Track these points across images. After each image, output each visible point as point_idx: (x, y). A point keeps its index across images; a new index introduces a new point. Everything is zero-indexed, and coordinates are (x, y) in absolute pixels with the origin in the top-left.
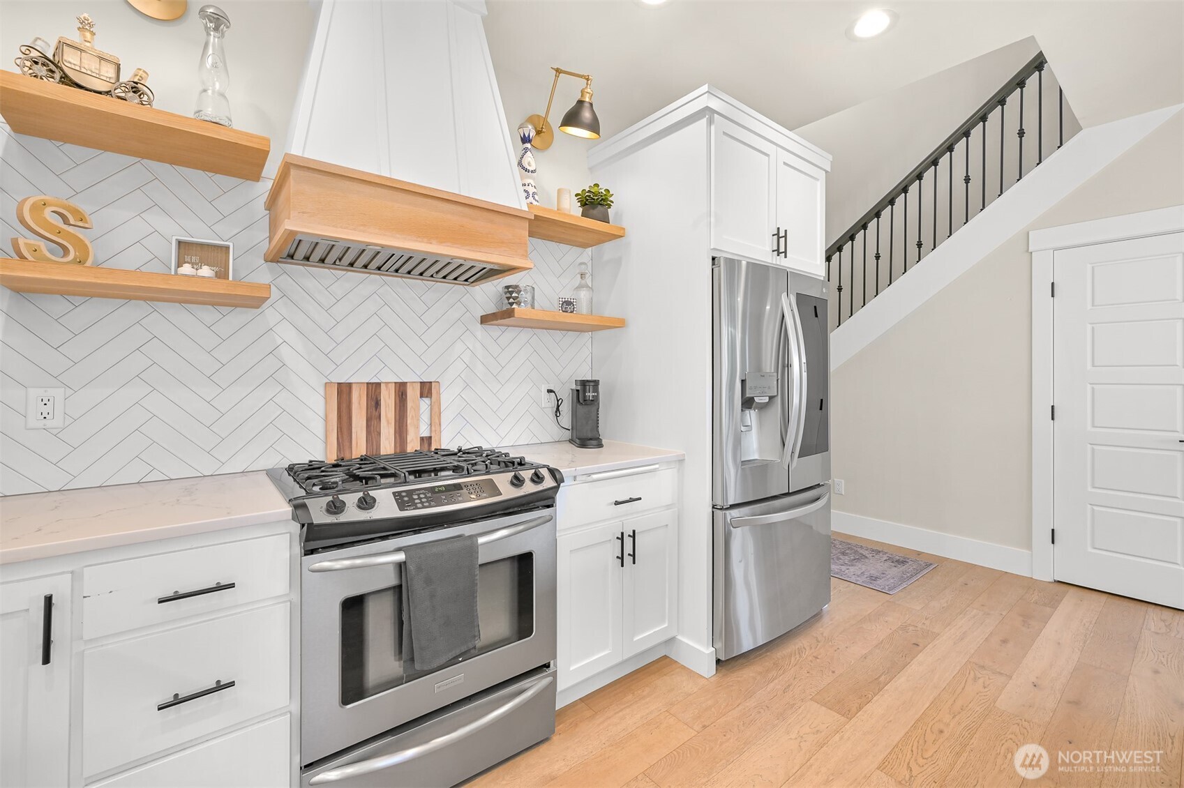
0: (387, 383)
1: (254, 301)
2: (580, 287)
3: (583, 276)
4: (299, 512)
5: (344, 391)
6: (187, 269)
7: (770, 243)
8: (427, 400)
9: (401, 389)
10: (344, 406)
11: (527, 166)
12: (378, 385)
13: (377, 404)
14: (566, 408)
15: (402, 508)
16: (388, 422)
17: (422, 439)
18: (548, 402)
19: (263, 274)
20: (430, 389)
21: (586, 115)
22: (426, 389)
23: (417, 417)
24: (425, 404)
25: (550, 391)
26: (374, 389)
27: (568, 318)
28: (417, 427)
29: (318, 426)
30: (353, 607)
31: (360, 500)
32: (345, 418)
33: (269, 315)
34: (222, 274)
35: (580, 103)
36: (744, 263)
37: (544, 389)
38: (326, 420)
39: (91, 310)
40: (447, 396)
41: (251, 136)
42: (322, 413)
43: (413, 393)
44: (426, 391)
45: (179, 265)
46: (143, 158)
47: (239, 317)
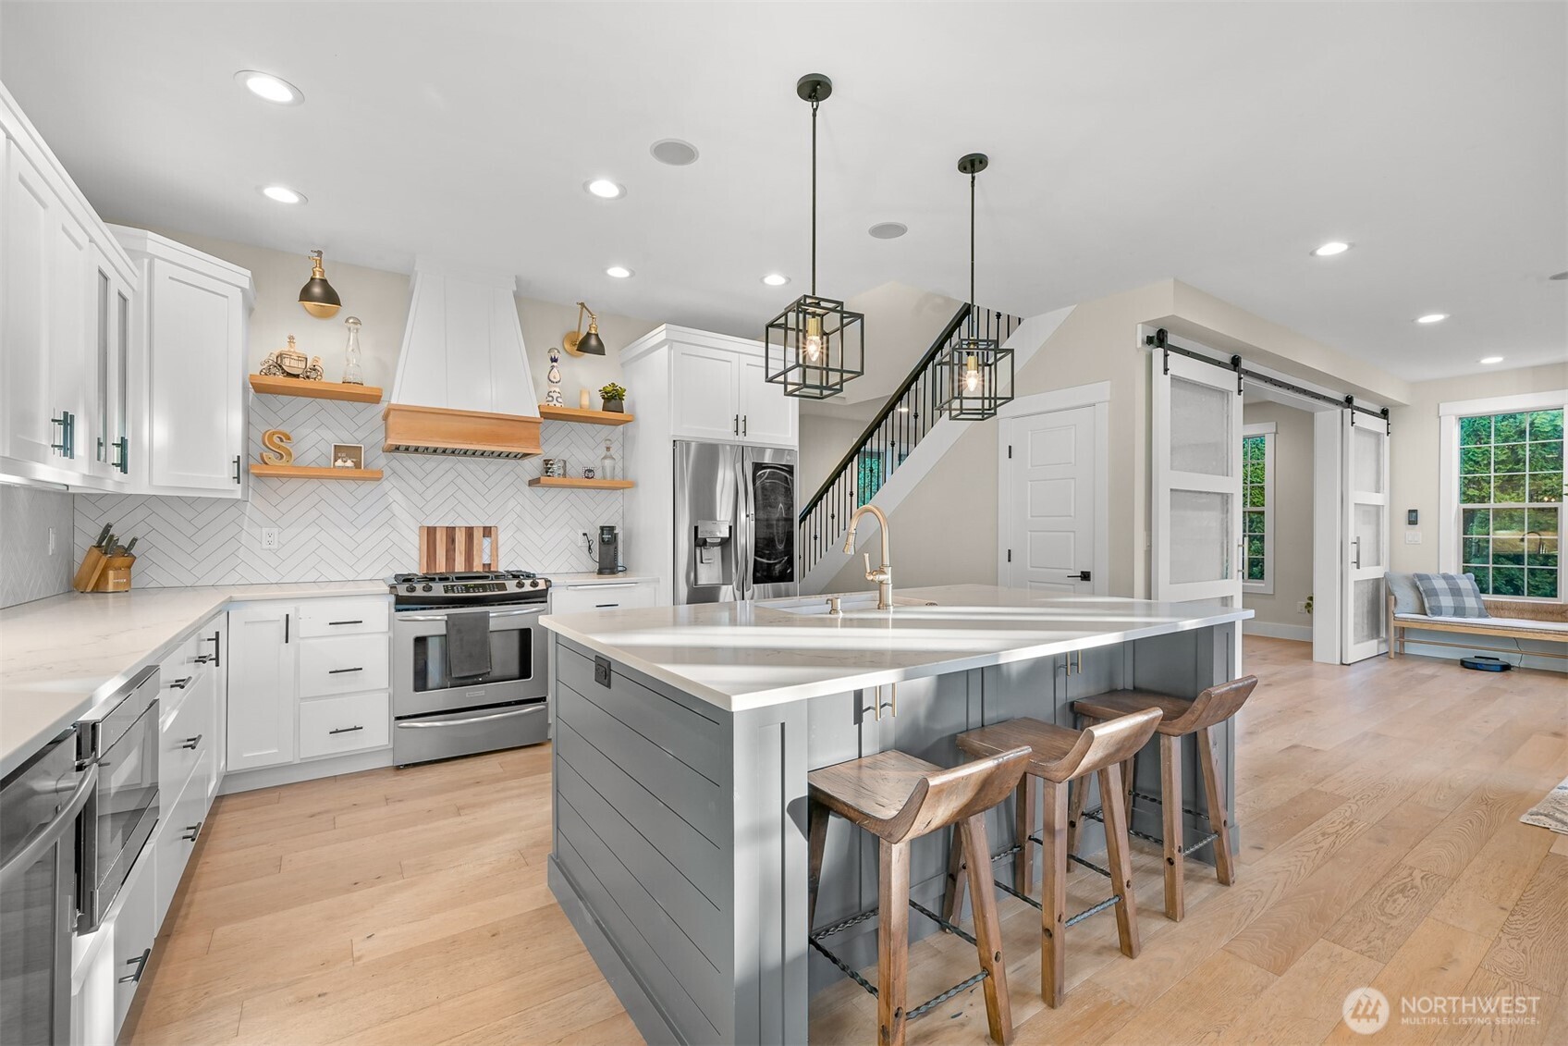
0: (460, 527)
1: (377, 477)
2: (605, 458)
3: (608, 449)
4: (393, 590)
5: (431, 532)
6: (339, 463)
7: (732, 427)
8: (488, 539)
9: (470, 532)
10: (431, 541)
11: (552, 379)
12: (454, 528)
13: (453, 541)
14: (596, 547)
15: (446, 592)
16: (460, 553)
17: (484, 565)
18: (582, 541)
19: (381, 461)
20: (490, 532)
21: (593, 342)
22: (487, 532)
23: (481, 550)
24: (487, 542)
25: (585, 534)
26: (451, 532)
27: (590, 483)
28: (481, 557)
29: (415, 554)
30: (420, 642)
31: (424, 587)
32: (432, 550)
33: (386, 485)
34: (357, 465)
35: (589, 334)
36: (693, 446)
37: (580, 532)
38: (420, 550)
39: (291, 485)
40: (503, 537)
41: (372, 388)
42: (417, 546)
43: (478, 535)
44: (487, 533)
45: (335, 461)
46: (316, 398)
47: (369, 486)
